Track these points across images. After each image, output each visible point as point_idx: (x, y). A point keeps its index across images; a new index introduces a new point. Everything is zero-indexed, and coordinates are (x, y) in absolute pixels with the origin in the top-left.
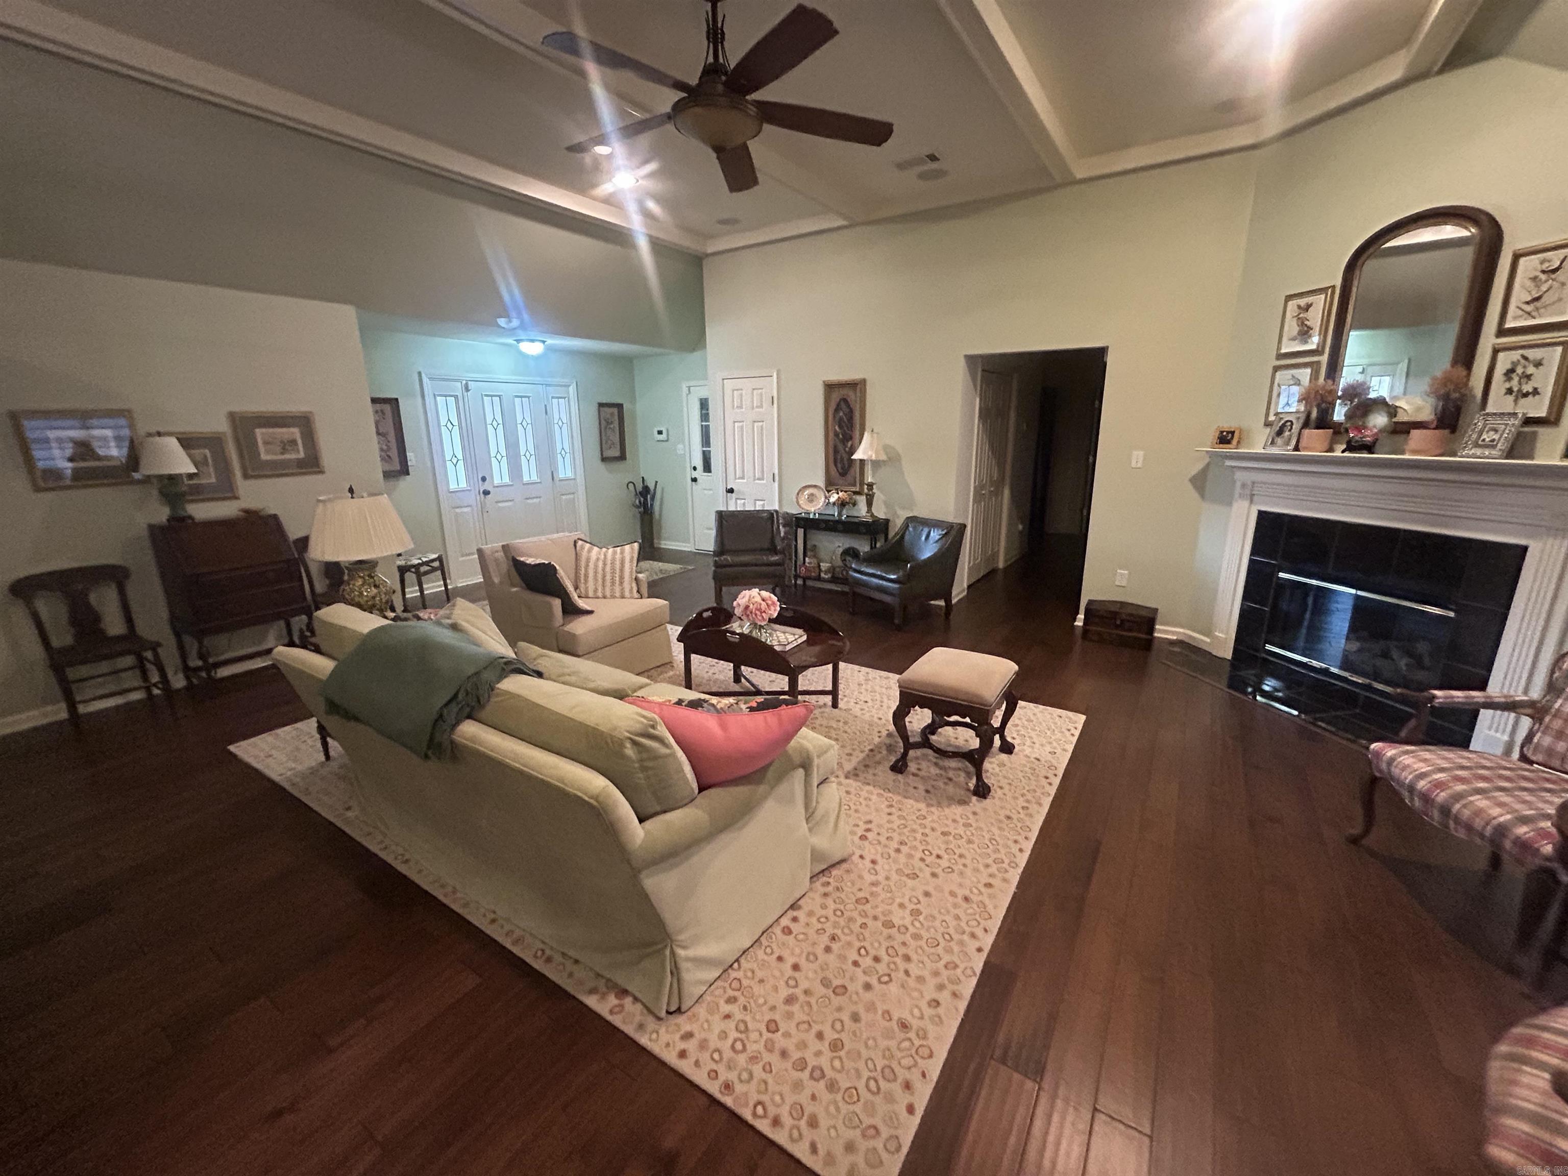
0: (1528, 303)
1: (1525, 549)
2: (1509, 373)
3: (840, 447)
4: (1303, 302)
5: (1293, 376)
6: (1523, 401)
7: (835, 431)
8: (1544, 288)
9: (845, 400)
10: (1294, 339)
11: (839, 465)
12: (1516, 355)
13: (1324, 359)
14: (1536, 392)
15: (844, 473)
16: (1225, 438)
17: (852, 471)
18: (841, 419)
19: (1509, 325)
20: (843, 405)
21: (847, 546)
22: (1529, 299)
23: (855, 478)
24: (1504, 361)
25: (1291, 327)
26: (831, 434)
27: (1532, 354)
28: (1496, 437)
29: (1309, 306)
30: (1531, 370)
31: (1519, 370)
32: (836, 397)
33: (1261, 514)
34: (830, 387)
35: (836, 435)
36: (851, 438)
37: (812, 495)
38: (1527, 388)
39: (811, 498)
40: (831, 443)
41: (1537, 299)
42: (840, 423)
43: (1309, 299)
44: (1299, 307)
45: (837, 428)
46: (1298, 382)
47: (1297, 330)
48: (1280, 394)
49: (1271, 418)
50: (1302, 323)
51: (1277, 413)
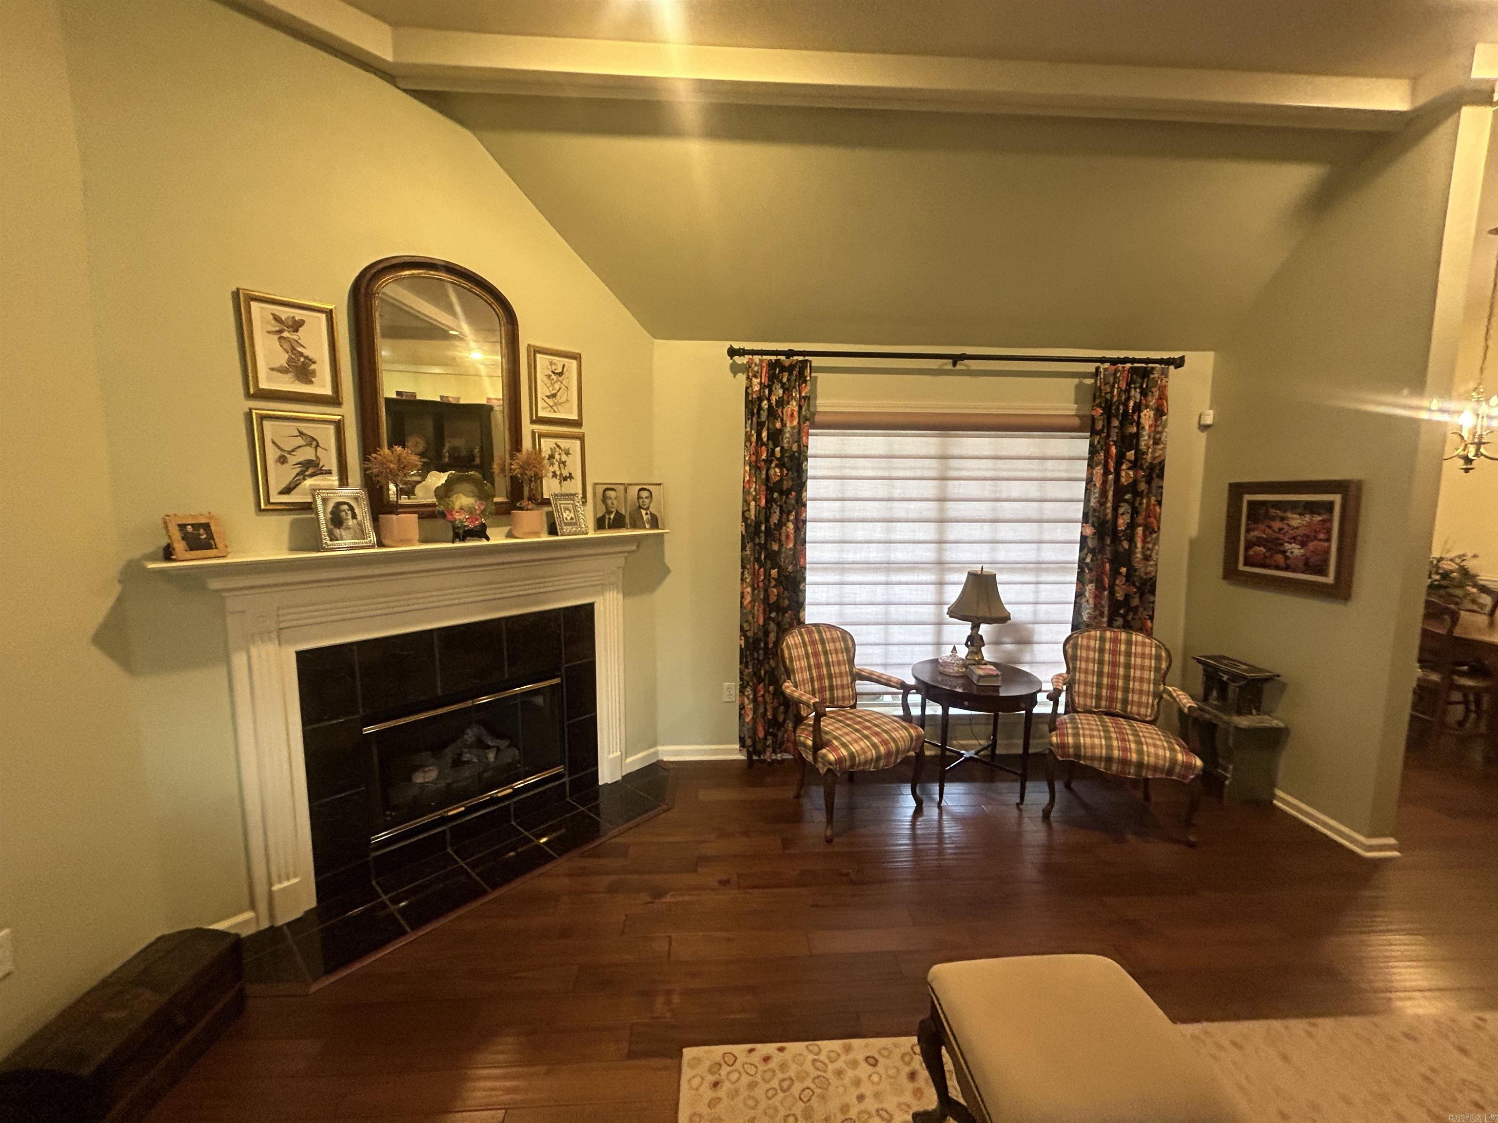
0: (548, 397)
2: (551, 457)
4: (285, 313)
5: (301, 434)
6: (564, 483)
8: (557, 386)
10: (281, 370)
12: (552, 443)
13: (348, 411)
14: (571, 477)
16: (197, 540)
19: (540, 415)
22: (549, 394)
24: (545, 446)
25: (270, 354)
27: (564, 443)
28: (572, 515)
29: (297, 325)
30: (564, 458)
31: (557, 456)
33: (300, 655)
38: (565, 473)
41: (554, 396)
43: (299, 314)
44: (277, 318)
46: (313, 442)
47: (282, 359)
48: (282, 460)
49: (275, 498)
50: (293, 349)
51: (287, 491)
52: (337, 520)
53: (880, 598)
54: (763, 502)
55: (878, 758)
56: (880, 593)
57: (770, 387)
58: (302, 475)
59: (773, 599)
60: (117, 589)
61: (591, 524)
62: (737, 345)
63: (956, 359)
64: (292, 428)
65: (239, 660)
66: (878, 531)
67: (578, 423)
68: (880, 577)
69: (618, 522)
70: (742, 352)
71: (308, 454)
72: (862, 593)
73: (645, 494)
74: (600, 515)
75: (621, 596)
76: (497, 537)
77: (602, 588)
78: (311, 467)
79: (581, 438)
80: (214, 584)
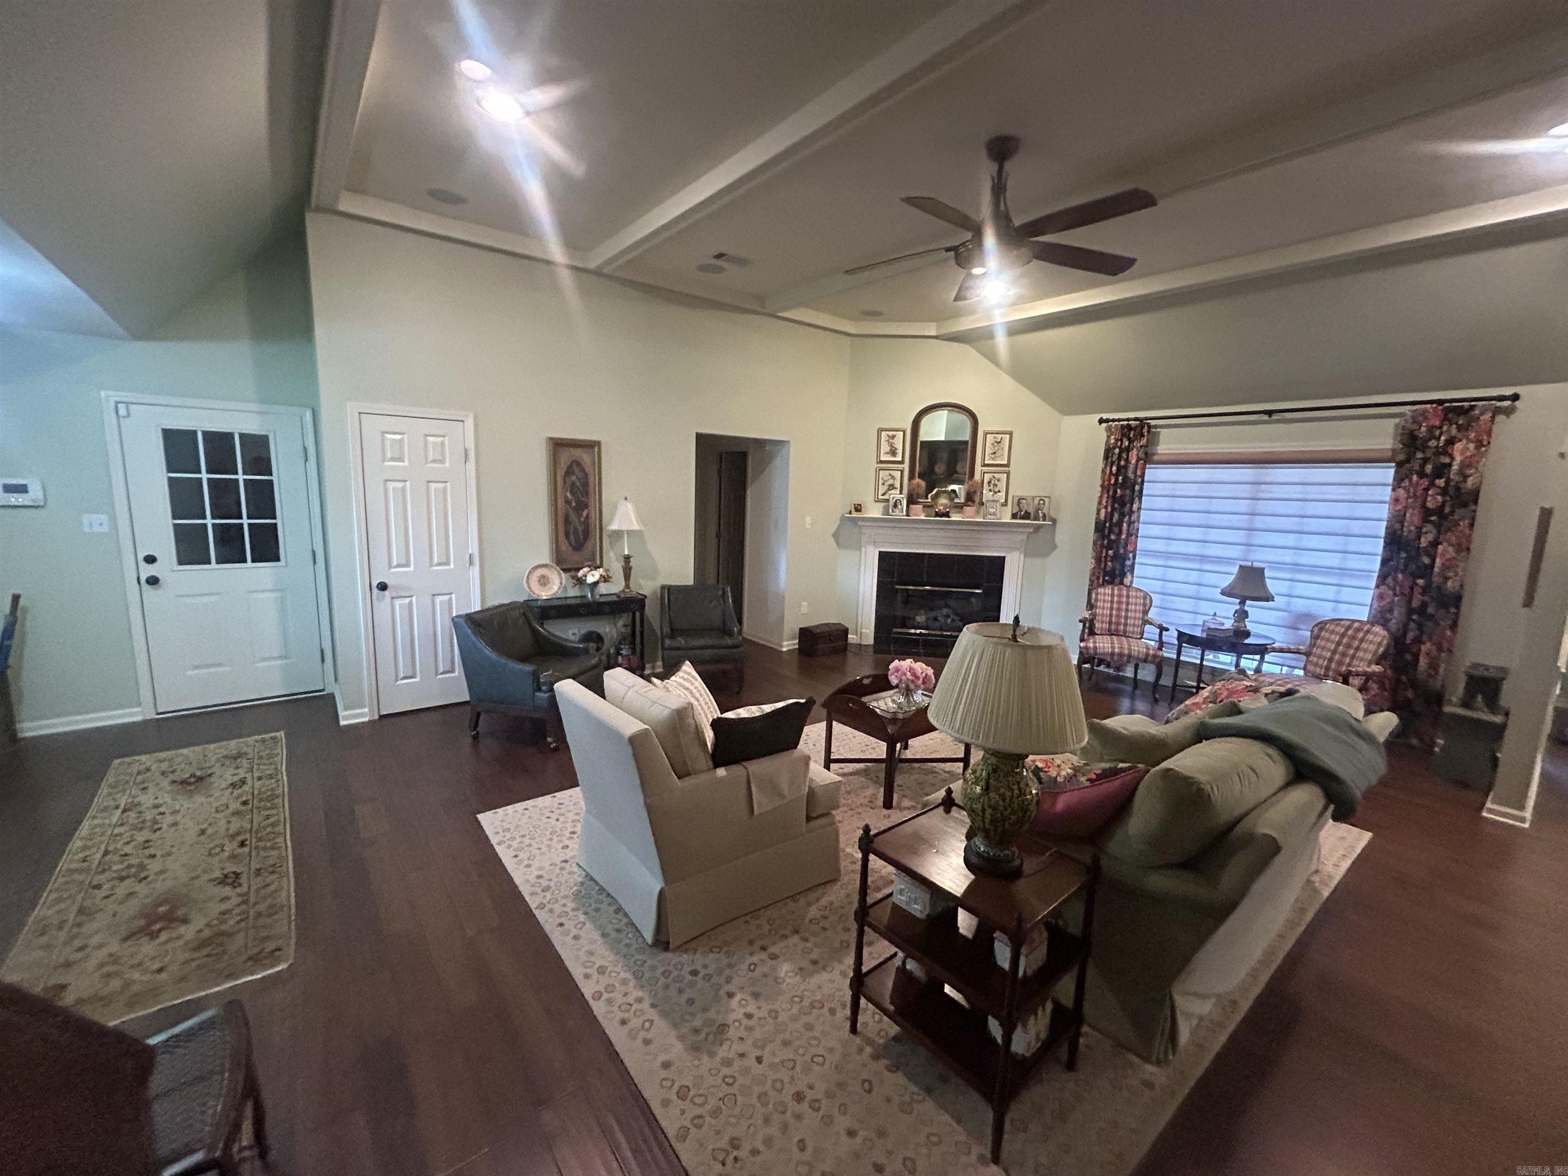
0: (991, 454)
1: (1004, 558)
2: (989, 482)
3: (573, 517)
4: (891, 433)
5: (890, 475)
6: (995, 495)
7: (566, 497)
8: (997, 449)
9: (578, 464)
10: (887, 453)
11: (572, 537)
12: (990, 475)
13: (906, 466)
14: (999, 492)
15: (578, 547)
16: (858, 508)
17: (589, 544)
18: (573, 484)
19: (986, 462)
20: (577, 470)
21: (583, 631)
22: (991, 452)
23: (594, 553)
24: (987, 477)
25: (885, 447)
26: (561, 502)
27: (997, 476)
28: (994, 511)
29: (893, 437)
30: (997, 482)
31: (993, 482)
32: (566, 457)
33: (880, 552)
34: (558, 445)
35: (568, 502)
36: (586, 506)
37: (543, 577)
38: (996, 490)
39: (544, 581)
40: (561, 512)
41: (995, 453)
42: (573, 488)
43: (894, 433)
44: (888, 435)
45: (568, 494)
46: (893, 478)
47: (888, 449)
48: (883, 484)
49: (880, 497)
50: (891, 445)
51: (883, 495)
52: (895, 506)
53: (1192, 580)
54: (1109, 509)
55: (1113, 654)
56: (1194, 576)
57: (1121, 440)
58: (889, 490)
59: (1108, 569)
60: (838, 522)
61: (1009, 515)
62: (1105, 416)
63: (1270, 413)
64: (887, 472)
65: (863, 549)
66: (1196, 533)
67: (1008, 465)
68: (1196, 566)
69: (1027, 516)
70: (1107, 421)
71: (891, 482)
72: (1181, 575)
73: (1042, 502)
74: (1014, 512)
75: (1022, 556)
76: (955, 517)
77: (1011, 549)
78: (891, 487)
79: (1008, 474)
80: (860, 523)
